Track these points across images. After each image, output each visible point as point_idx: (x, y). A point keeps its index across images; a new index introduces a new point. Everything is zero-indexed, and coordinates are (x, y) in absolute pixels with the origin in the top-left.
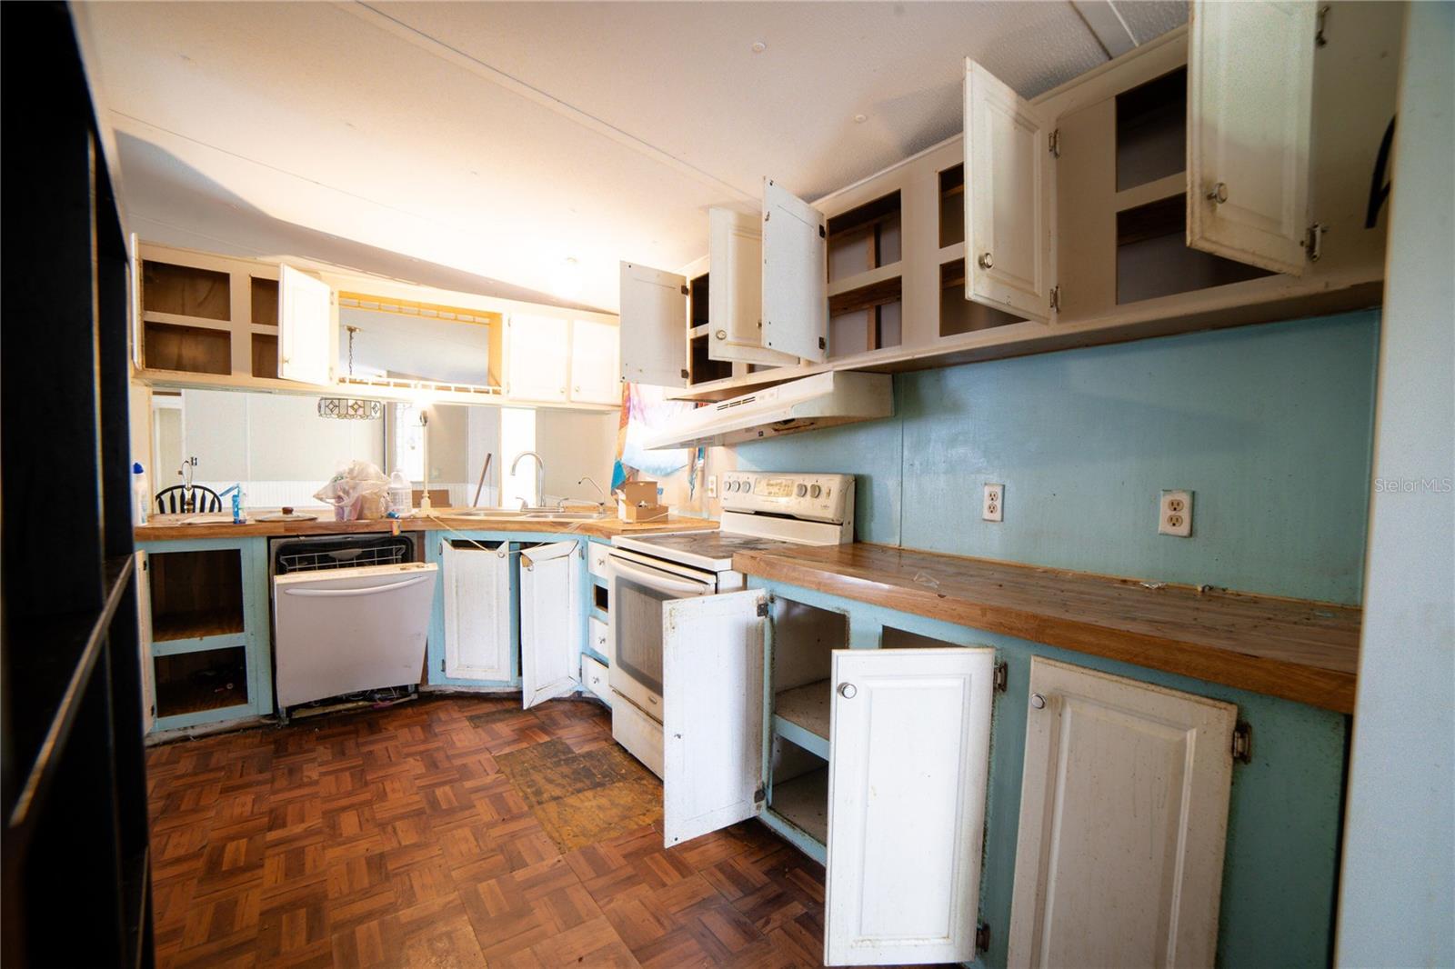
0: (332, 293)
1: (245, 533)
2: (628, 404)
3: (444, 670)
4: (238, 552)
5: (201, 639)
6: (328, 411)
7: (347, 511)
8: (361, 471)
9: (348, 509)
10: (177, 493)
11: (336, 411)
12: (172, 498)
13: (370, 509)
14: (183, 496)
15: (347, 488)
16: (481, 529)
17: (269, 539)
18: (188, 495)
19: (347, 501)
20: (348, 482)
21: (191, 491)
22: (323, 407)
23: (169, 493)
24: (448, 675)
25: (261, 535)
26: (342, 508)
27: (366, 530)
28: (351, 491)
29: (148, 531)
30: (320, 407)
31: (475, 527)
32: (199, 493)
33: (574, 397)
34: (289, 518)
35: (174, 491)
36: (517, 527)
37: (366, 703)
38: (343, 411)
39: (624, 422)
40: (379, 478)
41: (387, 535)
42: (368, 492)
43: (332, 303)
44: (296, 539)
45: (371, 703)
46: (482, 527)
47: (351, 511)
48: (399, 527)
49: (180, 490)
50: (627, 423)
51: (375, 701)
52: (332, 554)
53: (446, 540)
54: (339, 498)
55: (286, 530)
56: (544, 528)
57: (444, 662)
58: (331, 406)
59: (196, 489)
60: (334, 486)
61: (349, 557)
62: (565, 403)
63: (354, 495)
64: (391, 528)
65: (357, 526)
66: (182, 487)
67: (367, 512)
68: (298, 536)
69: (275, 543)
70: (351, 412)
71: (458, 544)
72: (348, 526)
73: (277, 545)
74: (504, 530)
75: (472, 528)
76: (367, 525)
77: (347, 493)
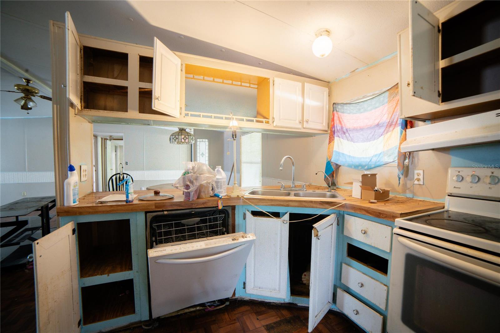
0: (182, 65)
1: (132, 210)
2: (333, 129)
3: (244, 288)
4: (128, 221)
5: (108, 275)
6: (174, 141)
7: (192, 194)
8: (199, 168)
9: (192, 193)
10: (118, 176)
11: (177, 141)
12: (116, 178)
13: (204, 192)
14: (120, 177)
15: (192, 179)
16: (272, 205)
17: (146, 213)
18: (121, 177)
19: (192, 189)
20: (192, 176)
21: (123, 175)
22: (171, 139)
23: (115, 176)
24: (247, 292)
25: (141, 210)
26: (189, 193)
27: (203, 207)
28: (194, 181)
29: (75, 209)
30: (170, 139)
31: (268, 204)
32: (125, 176)
33: (305, 125)
34: (158, 198)
35: (117, 175)
36: (296, 204)
37: (201, 308)
38: (180, 141)
39: (331, 140)
40: (210, 173)
41: (214, 209)
42: (204, 182)
43: (182, 70)
44: (162, 213)
45: (203, 308)
46: (273, 203)
47: (194, 194)
48: (222, 203)
49: (119, 175)
50: (333, 140)
51: (206, 307)
52: (183, 221)
53: (248, 211)
54: (187, 187)
55: (156, 207)
56: (315, 206)
57: (244, 284)
58: (175, 138)
59: (124, 175)
60: (184, 178)
61: (192, 223)
62: (301, 129)
63: (197, 184)
64: (218, 205)
65: (198, 204)
66: (119, 174)
67: (203, 194)
68: (163, 211)
69: (150, 216)
70: (183, 141)
71: (255, 214)
72: (192, 204)
73: (151, 217)
74: (288, 206)
75: (266, 204)
76: (203, 203)
77: (192, 182)
